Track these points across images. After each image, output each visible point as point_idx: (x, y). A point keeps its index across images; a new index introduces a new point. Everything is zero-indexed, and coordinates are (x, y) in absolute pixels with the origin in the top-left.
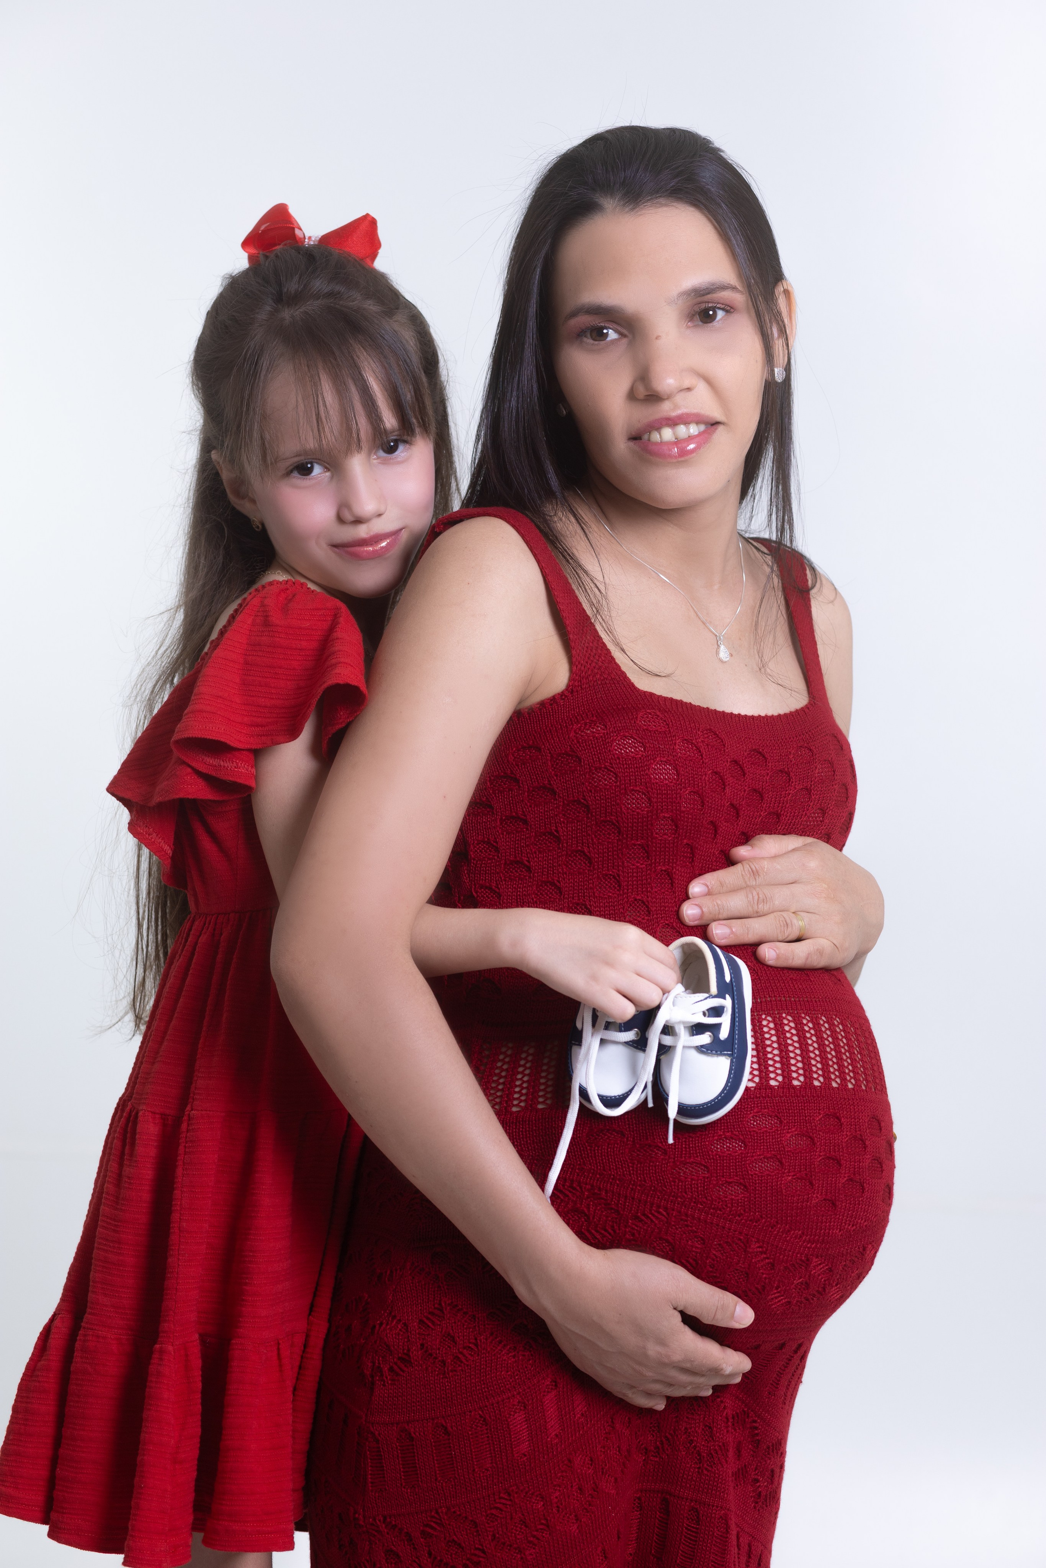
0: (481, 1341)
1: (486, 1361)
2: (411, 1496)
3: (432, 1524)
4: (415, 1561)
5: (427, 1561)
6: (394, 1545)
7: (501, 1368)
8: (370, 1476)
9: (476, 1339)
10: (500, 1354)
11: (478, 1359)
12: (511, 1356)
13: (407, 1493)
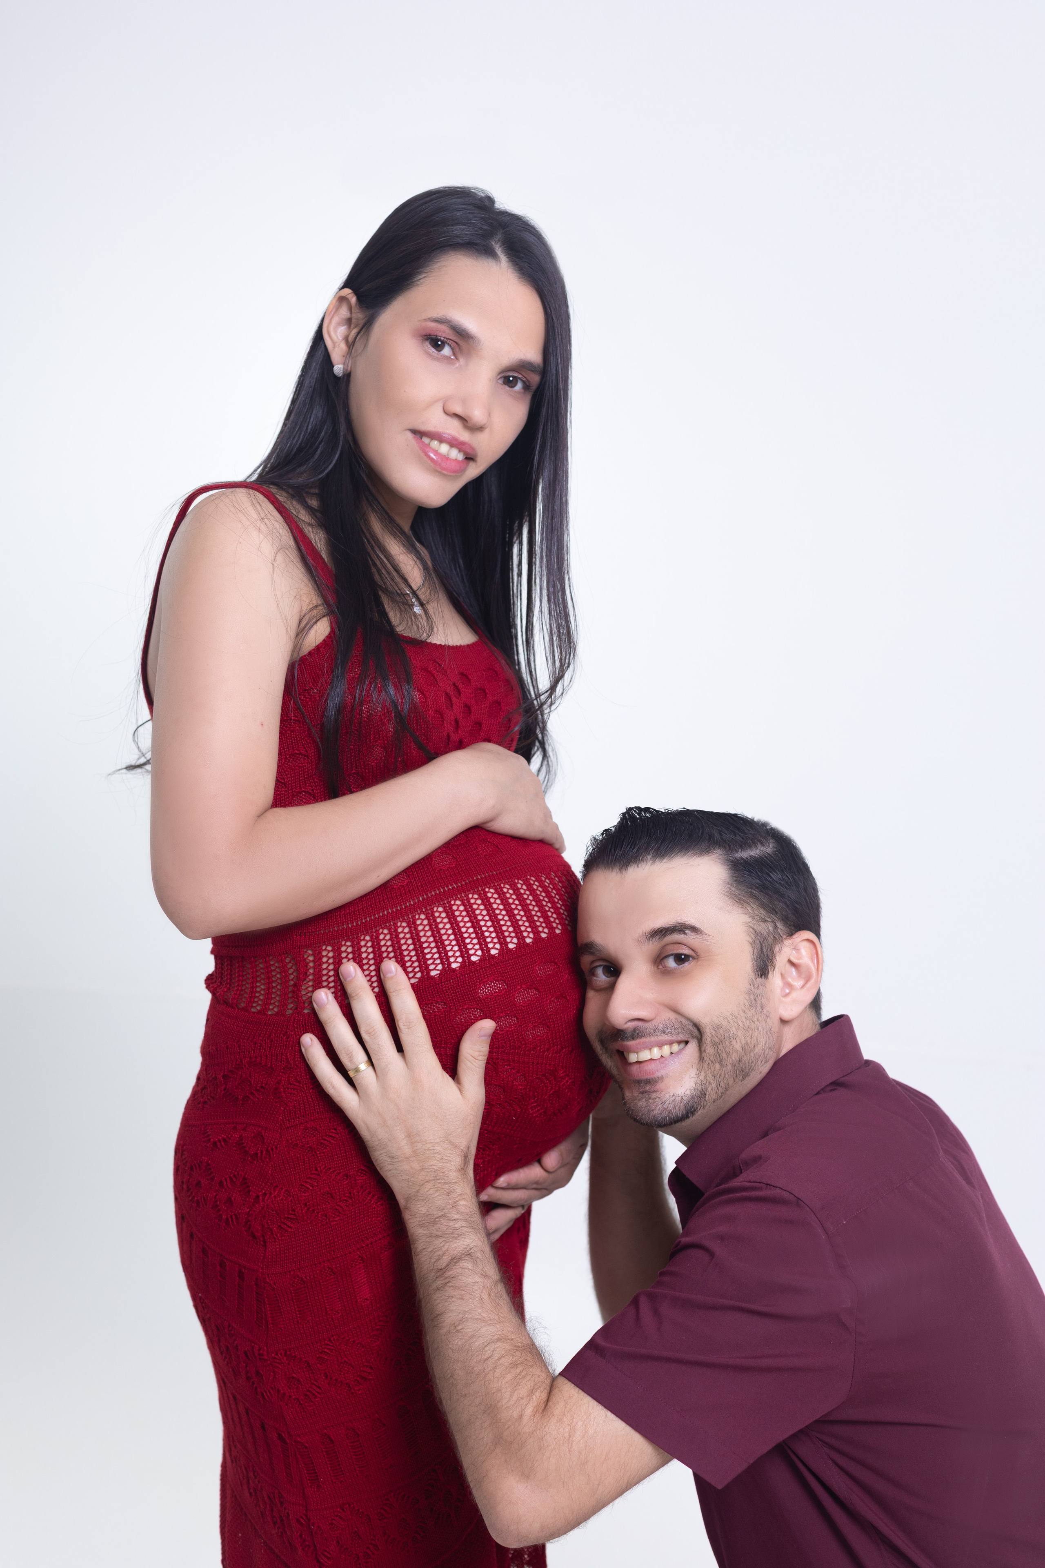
0: (354, 1194)
1: (359, 1210)
2: (306, 1330)
3: (326, 1350)
4: (313, 1384)
5: (324, 1382)
6: (295, 1373)
7: (372, 1215)
8: (270, 1319)
9: (350, 1193)
10: (370, 1203)
11: (353, 1209)
12: (379, 1205)
13: (303, 1328)
